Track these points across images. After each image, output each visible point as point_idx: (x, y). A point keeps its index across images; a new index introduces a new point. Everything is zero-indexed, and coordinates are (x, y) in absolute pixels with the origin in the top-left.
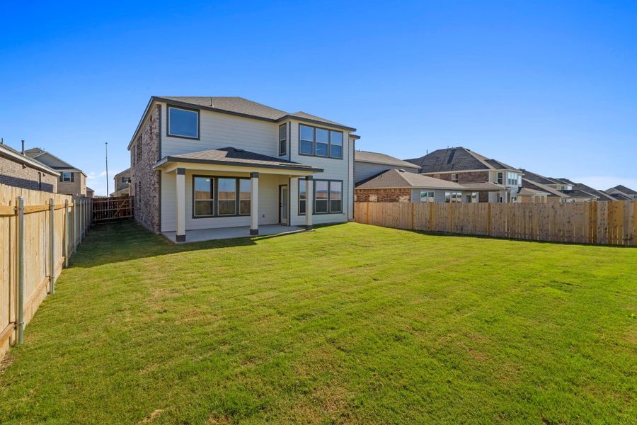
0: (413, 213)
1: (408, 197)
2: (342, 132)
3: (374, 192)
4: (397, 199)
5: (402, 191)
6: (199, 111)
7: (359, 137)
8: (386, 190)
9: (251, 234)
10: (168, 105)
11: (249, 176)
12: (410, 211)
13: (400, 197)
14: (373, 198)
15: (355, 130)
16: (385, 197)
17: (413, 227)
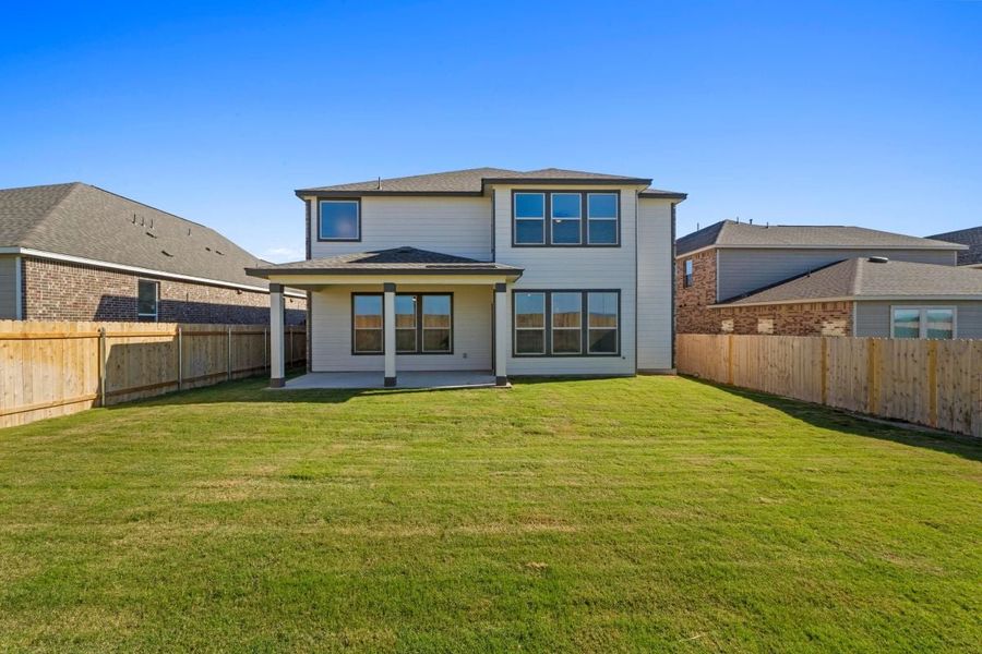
0: (823, 362)
1: (843, 323)
2: (619, 192)
3: (767, 312)
4: (817, 327)
5: (829, 307)
6: (359, 199)
7: (683, 196)
8: (790, 307)
9: (386, 385)
10: (319, 199)
11: (382, 290)
12: (818, 358)
13: (825, 324)
14: (765, 325)
15: (648, 182)
16: (789, 323)
17: (824, 400)
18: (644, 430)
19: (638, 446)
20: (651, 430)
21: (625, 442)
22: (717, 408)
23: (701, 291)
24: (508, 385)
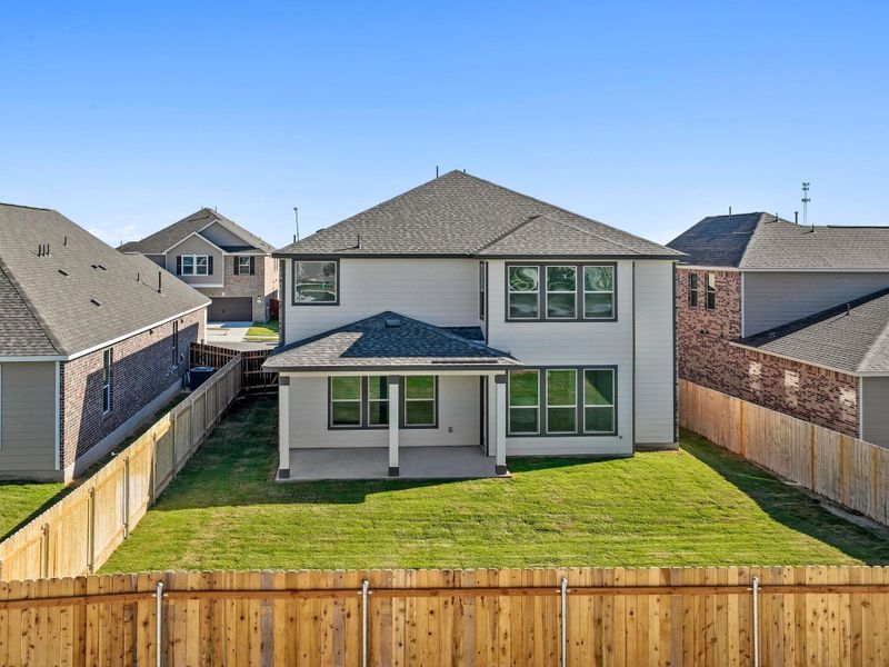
0: (813, 449)
1: (851, 396)
3: (789, 366)
6: (338, 261)
10: (293, 261)
12: (808, 444)
13: (838, 393)
17: (813, 486)
18: (631, 526)
19: (624, 542)
20: (638, 527)
21: (615, 538)
22: (702, 499)
23: (725, 319)
24: (508, 474)
